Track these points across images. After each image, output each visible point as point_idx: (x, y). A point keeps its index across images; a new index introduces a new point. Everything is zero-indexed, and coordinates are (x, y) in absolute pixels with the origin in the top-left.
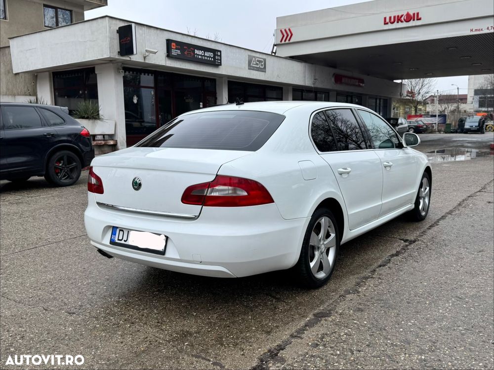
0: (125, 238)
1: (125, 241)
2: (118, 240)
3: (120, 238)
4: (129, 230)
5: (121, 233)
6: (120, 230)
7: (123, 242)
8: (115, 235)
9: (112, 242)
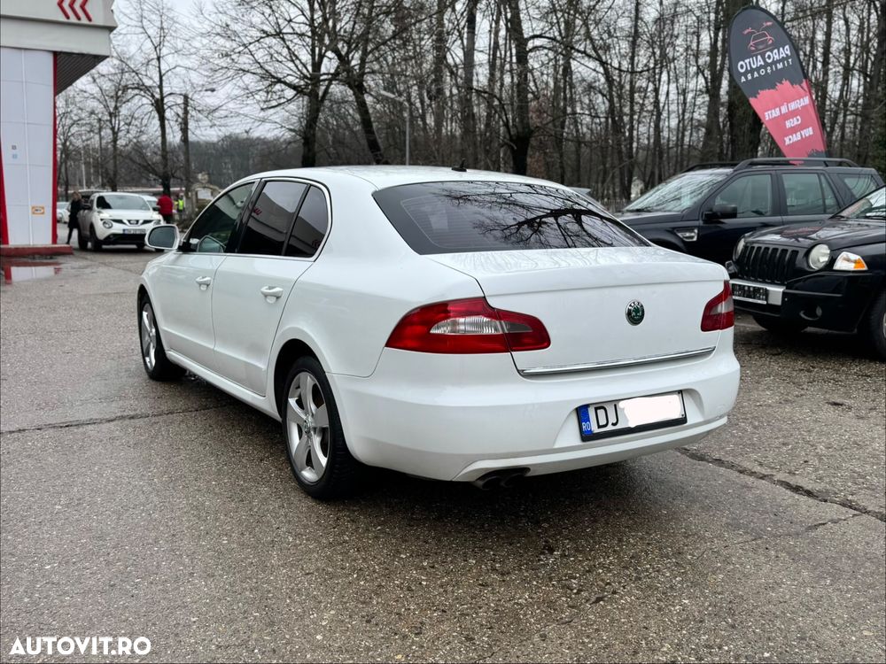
0: (612, 419)
1: (613, 424)
2: (599, 427)
3: (602, 422)
4: (615, 403)
5: (601, 413)
6: (596, 409)
7: (610, 428)
8: (588, 420)
9: (587, 436)
